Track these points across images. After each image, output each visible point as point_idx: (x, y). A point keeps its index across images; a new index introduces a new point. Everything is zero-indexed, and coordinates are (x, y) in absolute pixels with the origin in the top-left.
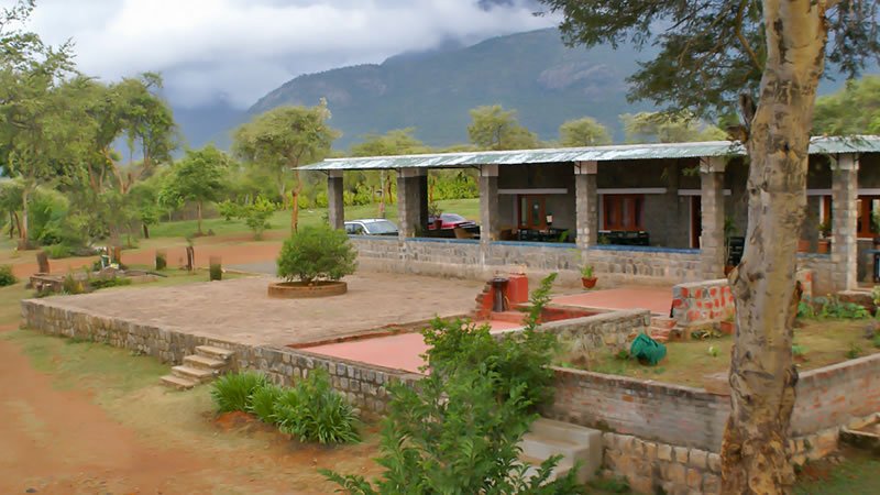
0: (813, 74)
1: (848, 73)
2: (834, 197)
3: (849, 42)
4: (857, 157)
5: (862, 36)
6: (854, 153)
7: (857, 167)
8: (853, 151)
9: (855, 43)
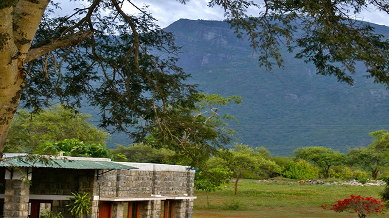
0: (9, 110)
1: (33, 109)
2: (6, 200)
3: (34, 86)
4: (30, 171)
5: (47, 83)
6: (27, 168)
7: (30, 178)
8: (28, 166)
9: (40, 87)
